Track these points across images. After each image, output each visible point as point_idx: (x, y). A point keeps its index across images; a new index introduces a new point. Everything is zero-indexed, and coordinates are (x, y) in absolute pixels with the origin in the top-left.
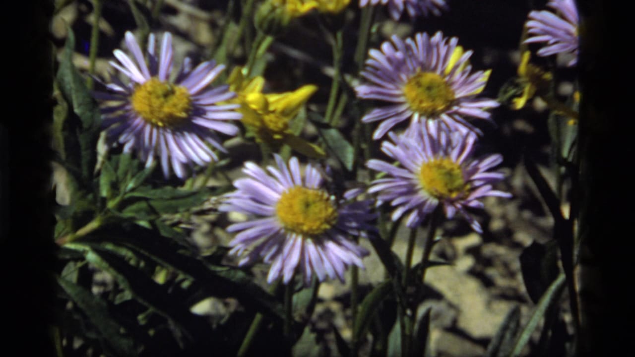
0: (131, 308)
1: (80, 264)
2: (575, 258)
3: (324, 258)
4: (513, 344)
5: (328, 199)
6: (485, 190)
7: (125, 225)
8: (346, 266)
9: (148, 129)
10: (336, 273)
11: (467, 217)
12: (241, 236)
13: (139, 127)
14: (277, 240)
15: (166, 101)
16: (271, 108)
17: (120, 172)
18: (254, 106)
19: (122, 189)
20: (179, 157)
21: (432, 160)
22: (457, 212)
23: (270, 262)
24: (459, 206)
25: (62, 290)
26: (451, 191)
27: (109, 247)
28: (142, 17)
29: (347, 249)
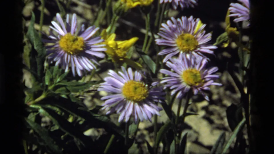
0: (58, 133)
1: (36, 114)
2: (249, 111)
3: (143, 111)
4: (222, 149)
5: (145, 86)
6: (211, 82)
7: (56, 97)
8: (152, 115)
9: (66, 55)
10: (148, 118)
11: (203, 94)
12: (107, 102)
13: (62, 54)
14: (123, 103)
15: (74, 43)
16: (119, 47)
17: (54, 74)
18: (111, 46)
19: (55, 82)
20: (79, 67)
21: (188, 69)
22: (199, 92)
23: (119, 113)
24: (199, 89)
25: (28, 124)
26: (196, 83)
27: (49, 106)
28: (62, 7)
29: (153, 107)
